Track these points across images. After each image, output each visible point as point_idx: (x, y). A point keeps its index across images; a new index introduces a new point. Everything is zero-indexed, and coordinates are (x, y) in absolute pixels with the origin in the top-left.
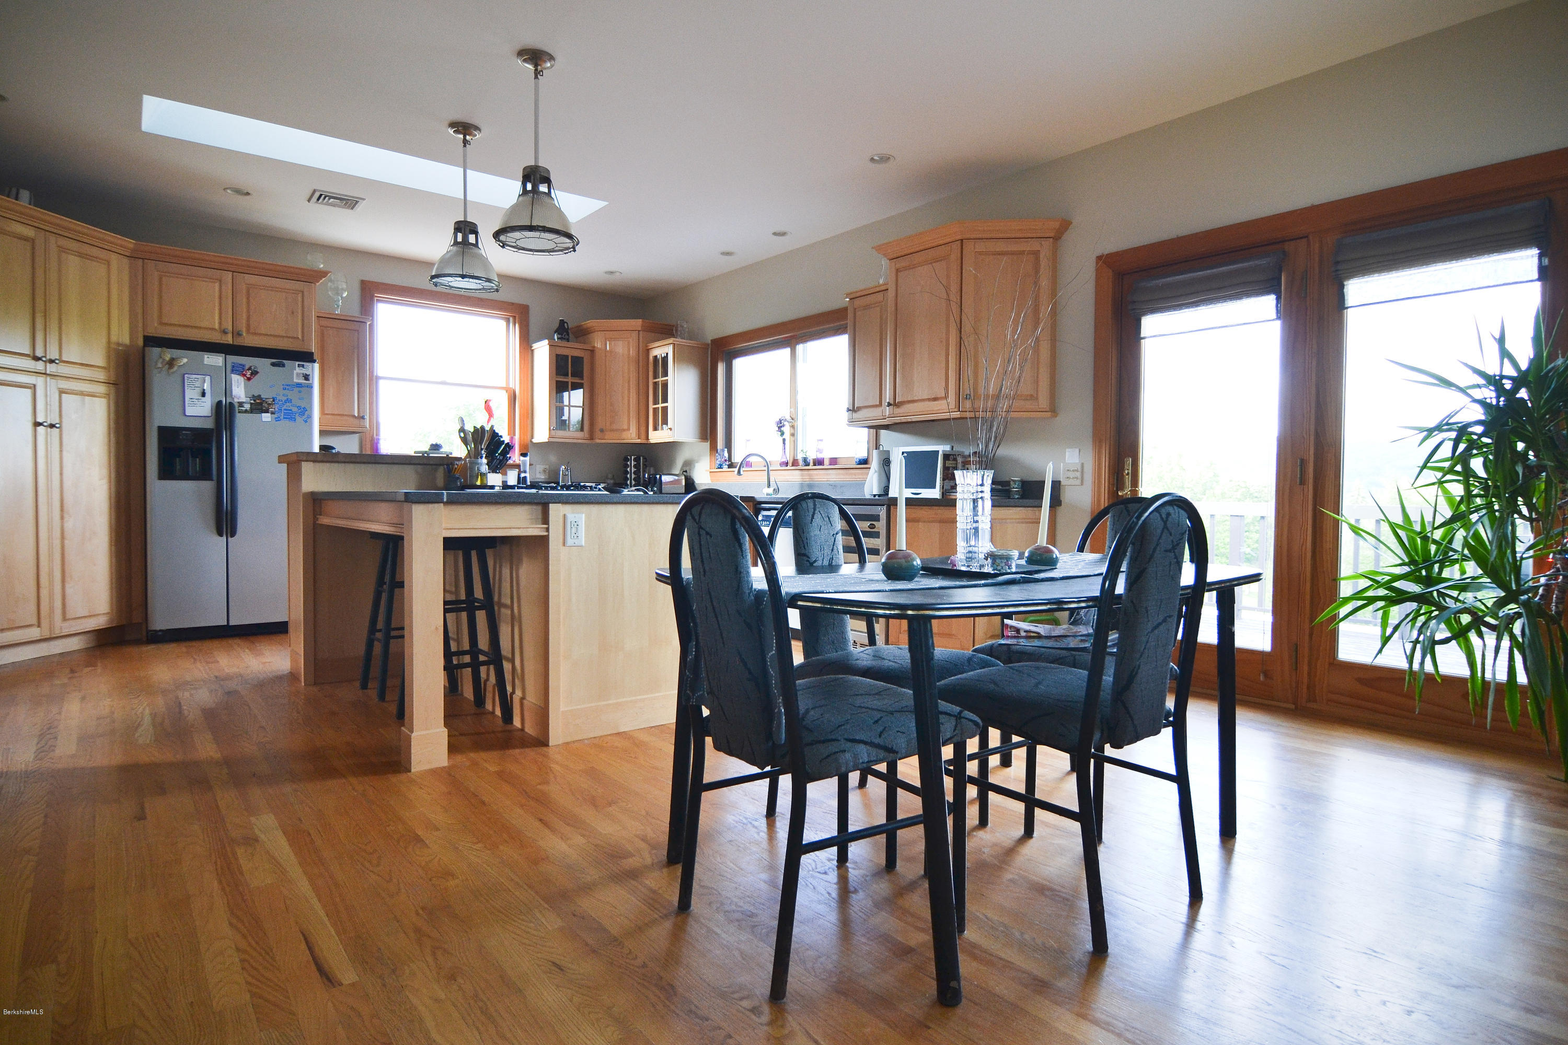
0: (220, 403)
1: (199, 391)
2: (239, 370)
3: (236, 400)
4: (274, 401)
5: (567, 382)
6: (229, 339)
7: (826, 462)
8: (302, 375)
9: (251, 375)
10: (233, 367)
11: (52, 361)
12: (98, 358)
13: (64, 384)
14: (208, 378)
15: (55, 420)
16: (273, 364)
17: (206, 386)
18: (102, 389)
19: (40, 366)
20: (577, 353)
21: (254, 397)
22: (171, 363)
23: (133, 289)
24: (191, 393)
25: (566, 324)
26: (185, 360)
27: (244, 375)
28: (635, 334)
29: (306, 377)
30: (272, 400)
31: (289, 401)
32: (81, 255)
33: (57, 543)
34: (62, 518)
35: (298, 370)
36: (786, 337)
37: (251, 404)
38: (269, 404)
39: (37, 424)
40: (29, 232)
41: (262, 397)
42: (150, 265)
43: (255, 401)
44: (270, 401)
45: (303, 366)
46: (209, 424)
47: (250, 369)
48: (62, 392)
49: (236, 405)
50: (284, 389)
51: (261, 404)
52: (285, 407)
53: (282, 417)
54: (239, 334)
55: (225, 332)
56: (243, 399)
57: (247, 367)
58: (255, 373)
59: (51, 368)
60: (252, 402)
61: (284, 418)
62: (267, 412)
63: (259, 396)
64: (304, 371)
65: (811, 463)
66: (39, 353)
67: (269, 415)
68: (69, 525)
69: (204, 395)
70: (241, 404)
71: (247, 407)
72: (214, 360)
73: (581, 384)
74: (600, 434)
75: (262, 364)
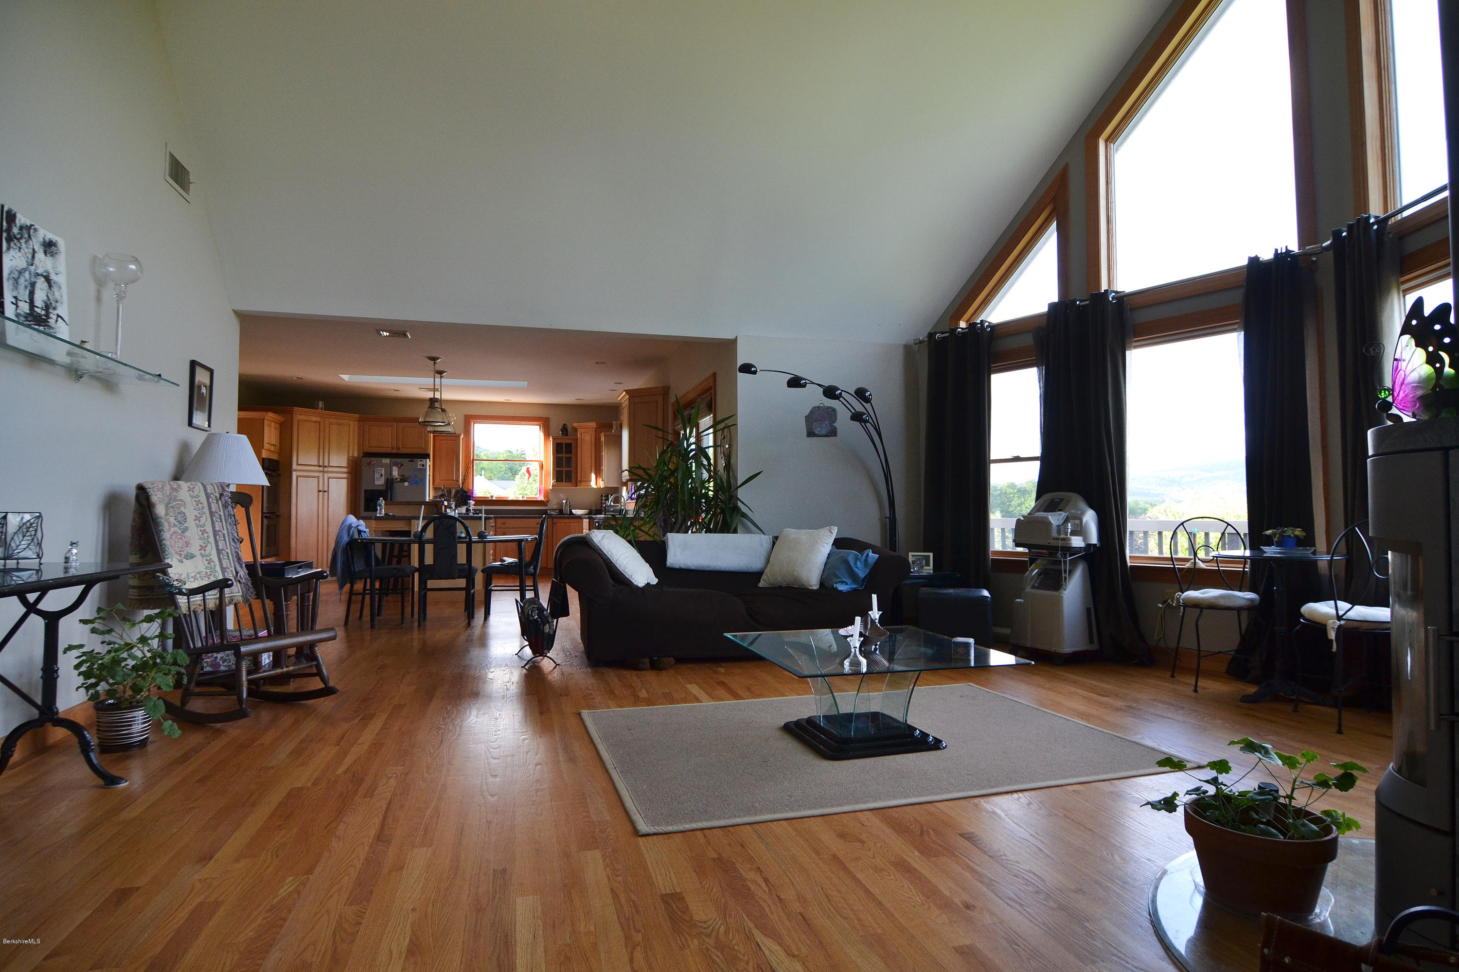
0: (388, 478)
1: (380, 474)
2: (395, 464)
3: (394, 477)
4: (410, 477)
5: (563, 457)
6: (395, 451)
8: (421, 465)
9: (400, 466)
11: (326, 467)
12: (345, 464)
13: (330, 475)
14: (383, 469)
15: (326, 489)
16: (410, 461)
17: (383, 472)
18: (345, 475)
19: (321, 469)
20: (568, 442)
21: (401, 476)
22: (369, 464)
23: (359, 433)
24: (377, 476)
25: (566, 427)
26: (375, 462)
27: (398, 466)
28: (594, 430)
29: (423, 465)
31: (415, 476)
32: (338, 424)
33: (325, 537)
34: (328, 527)
35: (420, 463)
38: (408, 479)
39: (319, 491)
40: (318, 419)
42: (367, 424)
44: (408, 477)
45: (422, 461)
46: (384, 488)
47: (400, 463)
48: (329, 478)
49: (394, 479)
50: (415, 471)
51: (404, 479)
52: (413, 479)
53: (413, 484)
54: (399, 449)
55: (393, 448)
56: (397, 477)
58: (402, 465)
59: (326, 469)
60: (401, 478)
63: (404, 475)
64: (422, 463)
66: (321, 464)
67: (407, 483)
68: (330, 530)
69: (382, 476)
70: (396, 479)
71: (399, 480)
72: (386, 461)
73: (571, 457)
74: (578, 484)
75: (405, 461)
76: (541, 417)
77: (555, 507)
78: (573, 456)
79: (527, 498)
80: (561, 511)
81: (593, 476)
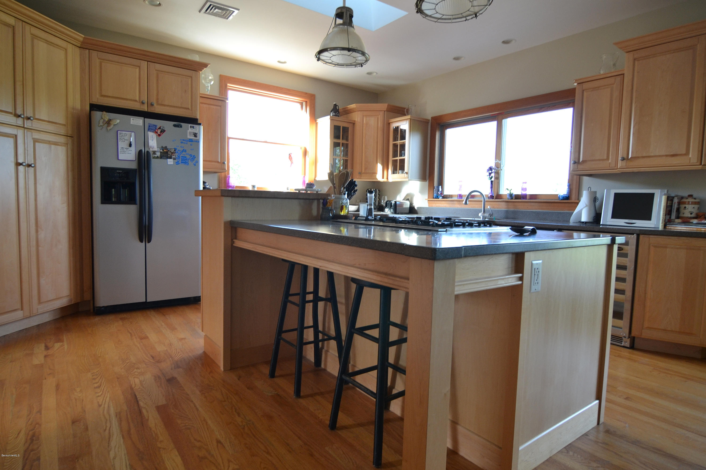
0: (140, 151)
1: (127, 143)
2: (152, 129)
3: (151, 150)
4: (175, 150)
5: (340, 143)
6: (145, 108)
7: (528, 197)
8: (192, 134)
9: (161, 132)
10: (149, 126)
11: (29, 118)
12: (61, 118)
13: (37, 136)
14: (133, 134)
15: (31, 161)
16: (175, 126)
17: (132, 139)
18: (62, 140)
19: (20, 122)
20: (346, 125)
21: (163, 148)
22: (109, 123)
23: (82, 71)
24: (122, 145)
25: (337, 107)
26: (118, 121)
27: (156, 133)
28: (382, 113)
29: (195, 135)
30: (174, 150)
31: (184, 151)
32: (47, 42)
33: (34, 249)
34: (37, 231)
35: (190, 130)
36: (495, 114)
37: (161, 152)
38: (172, 153)
39: (18, 164)
40: (11, 21)
41: (168, 147)
42: (94, 54)
43: (163, 150)
44: (173, 151)
45: (193, 127)
46: (134, 166)
47: (160, 128)
48: (35, 141)
49: (151, 153)
50: (182, 143)
51: (167, 153)
52: (182, 155)
53: (180, 162)
54: (152, 105)
55: (143, 103)
56: (156, 149)
57: (158, 127)
58: (163, 131)
59: (28, 124)
60: (162, 151)
61: (182, 162)
62: (170, 158)
63: (166, 147)
64: (193, 131)
65: (514, 198)
66: (19, 112)
67: (172, 160)
68: (42, 235)
69: (130, 145)
70: (154, 152)
71: (158, 154)
72: (138, 121)
73: (348, 145)
74: (358, 175)
75: (168, 125)
76: (306, 93)
78: (349, 142)
81: (380, 167)
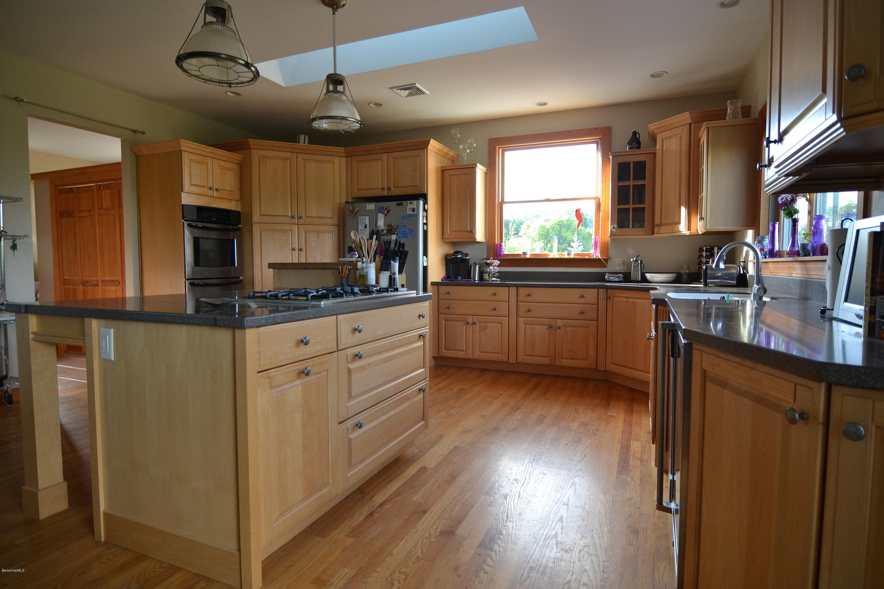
0: (373, 230)
1: (364, 225)
2: (381, 210)
3: (380, 229)
4: (397, 227)
5: (631, 185)
6: (385, 193)
8: (411, 209)
9: (387, 212)
10: (379, 209)
11: (302, 217)
12: (328, 214)
13: (309, 228)
14: (367, 218)
16: (397, 205)
17: (367, 222)
19: (295, 221)
20: (639, 158)
21: (388, 226)
22: (353, 211)
23: (347, 173)
24: (360, 227)
25: (637, 135)
26: (358, 209)
27: (384, 213)
28: (686, 127)
29: (416, 209)
30: (396, 226)
31: (405, 226)
35: (410, 206)
37: (387, 230)
38: (395, 229)
41: (392, 225)
42: (356, 159)
43: (388, 228)
44: (395, 227)
45: (412, 203)
47: (386, 209)
48: (306, 232)
49: (380, 231)
50: (403, 219)
51: (391, 229)
52: (403, 230)
53: (401, 237)
54: (390, 189)
55: (383, 189)
56: (383, 228)
57: (385, 208)
58: (388, 211)
59: (301, 221)
60: (387, 228)
61: (402, 237)
62: (394, 234)
63: (391, 224)
66: (295, 214)
67: (395, 236)
69: (366, 227)
70: (382, 230)
71: (385, 231)
72: (371, 206)
73: (644, 186)
74: (656, 229)
75: (392, 205)
76: (596, 129)
77: (618, 269)
78: (647, 182)
79: (575, 255)
80: (627, 277)
